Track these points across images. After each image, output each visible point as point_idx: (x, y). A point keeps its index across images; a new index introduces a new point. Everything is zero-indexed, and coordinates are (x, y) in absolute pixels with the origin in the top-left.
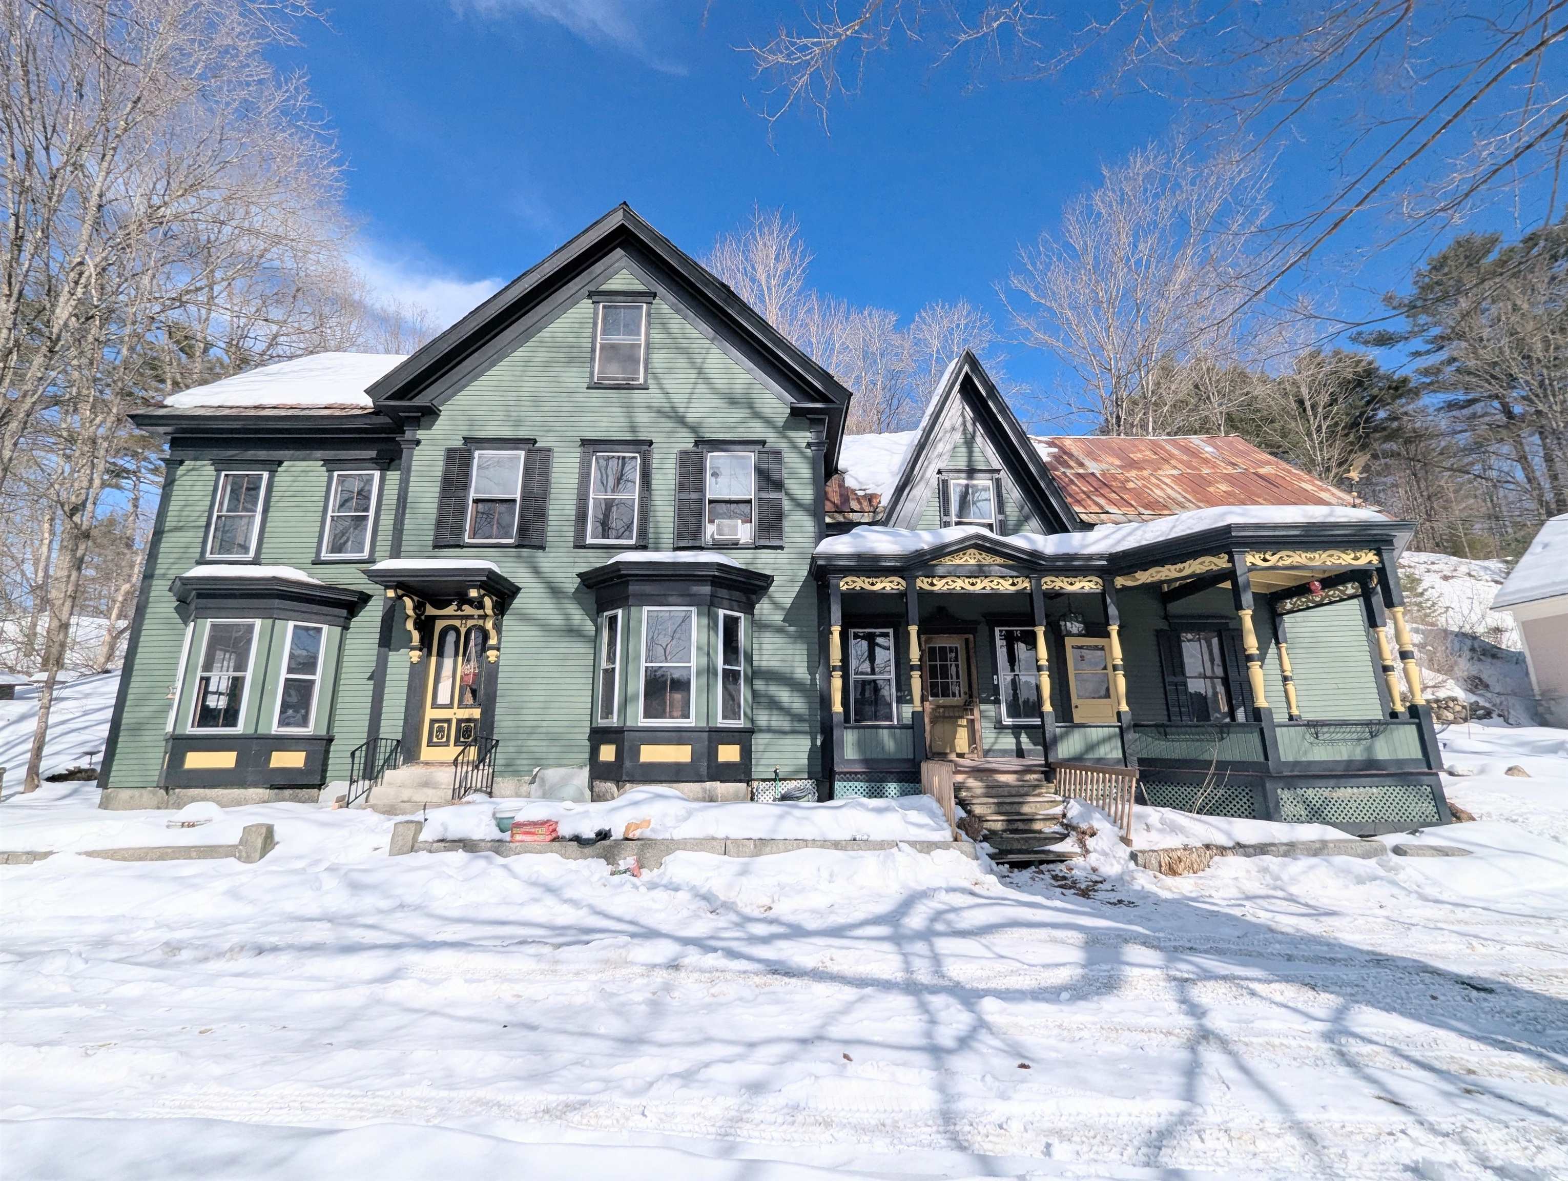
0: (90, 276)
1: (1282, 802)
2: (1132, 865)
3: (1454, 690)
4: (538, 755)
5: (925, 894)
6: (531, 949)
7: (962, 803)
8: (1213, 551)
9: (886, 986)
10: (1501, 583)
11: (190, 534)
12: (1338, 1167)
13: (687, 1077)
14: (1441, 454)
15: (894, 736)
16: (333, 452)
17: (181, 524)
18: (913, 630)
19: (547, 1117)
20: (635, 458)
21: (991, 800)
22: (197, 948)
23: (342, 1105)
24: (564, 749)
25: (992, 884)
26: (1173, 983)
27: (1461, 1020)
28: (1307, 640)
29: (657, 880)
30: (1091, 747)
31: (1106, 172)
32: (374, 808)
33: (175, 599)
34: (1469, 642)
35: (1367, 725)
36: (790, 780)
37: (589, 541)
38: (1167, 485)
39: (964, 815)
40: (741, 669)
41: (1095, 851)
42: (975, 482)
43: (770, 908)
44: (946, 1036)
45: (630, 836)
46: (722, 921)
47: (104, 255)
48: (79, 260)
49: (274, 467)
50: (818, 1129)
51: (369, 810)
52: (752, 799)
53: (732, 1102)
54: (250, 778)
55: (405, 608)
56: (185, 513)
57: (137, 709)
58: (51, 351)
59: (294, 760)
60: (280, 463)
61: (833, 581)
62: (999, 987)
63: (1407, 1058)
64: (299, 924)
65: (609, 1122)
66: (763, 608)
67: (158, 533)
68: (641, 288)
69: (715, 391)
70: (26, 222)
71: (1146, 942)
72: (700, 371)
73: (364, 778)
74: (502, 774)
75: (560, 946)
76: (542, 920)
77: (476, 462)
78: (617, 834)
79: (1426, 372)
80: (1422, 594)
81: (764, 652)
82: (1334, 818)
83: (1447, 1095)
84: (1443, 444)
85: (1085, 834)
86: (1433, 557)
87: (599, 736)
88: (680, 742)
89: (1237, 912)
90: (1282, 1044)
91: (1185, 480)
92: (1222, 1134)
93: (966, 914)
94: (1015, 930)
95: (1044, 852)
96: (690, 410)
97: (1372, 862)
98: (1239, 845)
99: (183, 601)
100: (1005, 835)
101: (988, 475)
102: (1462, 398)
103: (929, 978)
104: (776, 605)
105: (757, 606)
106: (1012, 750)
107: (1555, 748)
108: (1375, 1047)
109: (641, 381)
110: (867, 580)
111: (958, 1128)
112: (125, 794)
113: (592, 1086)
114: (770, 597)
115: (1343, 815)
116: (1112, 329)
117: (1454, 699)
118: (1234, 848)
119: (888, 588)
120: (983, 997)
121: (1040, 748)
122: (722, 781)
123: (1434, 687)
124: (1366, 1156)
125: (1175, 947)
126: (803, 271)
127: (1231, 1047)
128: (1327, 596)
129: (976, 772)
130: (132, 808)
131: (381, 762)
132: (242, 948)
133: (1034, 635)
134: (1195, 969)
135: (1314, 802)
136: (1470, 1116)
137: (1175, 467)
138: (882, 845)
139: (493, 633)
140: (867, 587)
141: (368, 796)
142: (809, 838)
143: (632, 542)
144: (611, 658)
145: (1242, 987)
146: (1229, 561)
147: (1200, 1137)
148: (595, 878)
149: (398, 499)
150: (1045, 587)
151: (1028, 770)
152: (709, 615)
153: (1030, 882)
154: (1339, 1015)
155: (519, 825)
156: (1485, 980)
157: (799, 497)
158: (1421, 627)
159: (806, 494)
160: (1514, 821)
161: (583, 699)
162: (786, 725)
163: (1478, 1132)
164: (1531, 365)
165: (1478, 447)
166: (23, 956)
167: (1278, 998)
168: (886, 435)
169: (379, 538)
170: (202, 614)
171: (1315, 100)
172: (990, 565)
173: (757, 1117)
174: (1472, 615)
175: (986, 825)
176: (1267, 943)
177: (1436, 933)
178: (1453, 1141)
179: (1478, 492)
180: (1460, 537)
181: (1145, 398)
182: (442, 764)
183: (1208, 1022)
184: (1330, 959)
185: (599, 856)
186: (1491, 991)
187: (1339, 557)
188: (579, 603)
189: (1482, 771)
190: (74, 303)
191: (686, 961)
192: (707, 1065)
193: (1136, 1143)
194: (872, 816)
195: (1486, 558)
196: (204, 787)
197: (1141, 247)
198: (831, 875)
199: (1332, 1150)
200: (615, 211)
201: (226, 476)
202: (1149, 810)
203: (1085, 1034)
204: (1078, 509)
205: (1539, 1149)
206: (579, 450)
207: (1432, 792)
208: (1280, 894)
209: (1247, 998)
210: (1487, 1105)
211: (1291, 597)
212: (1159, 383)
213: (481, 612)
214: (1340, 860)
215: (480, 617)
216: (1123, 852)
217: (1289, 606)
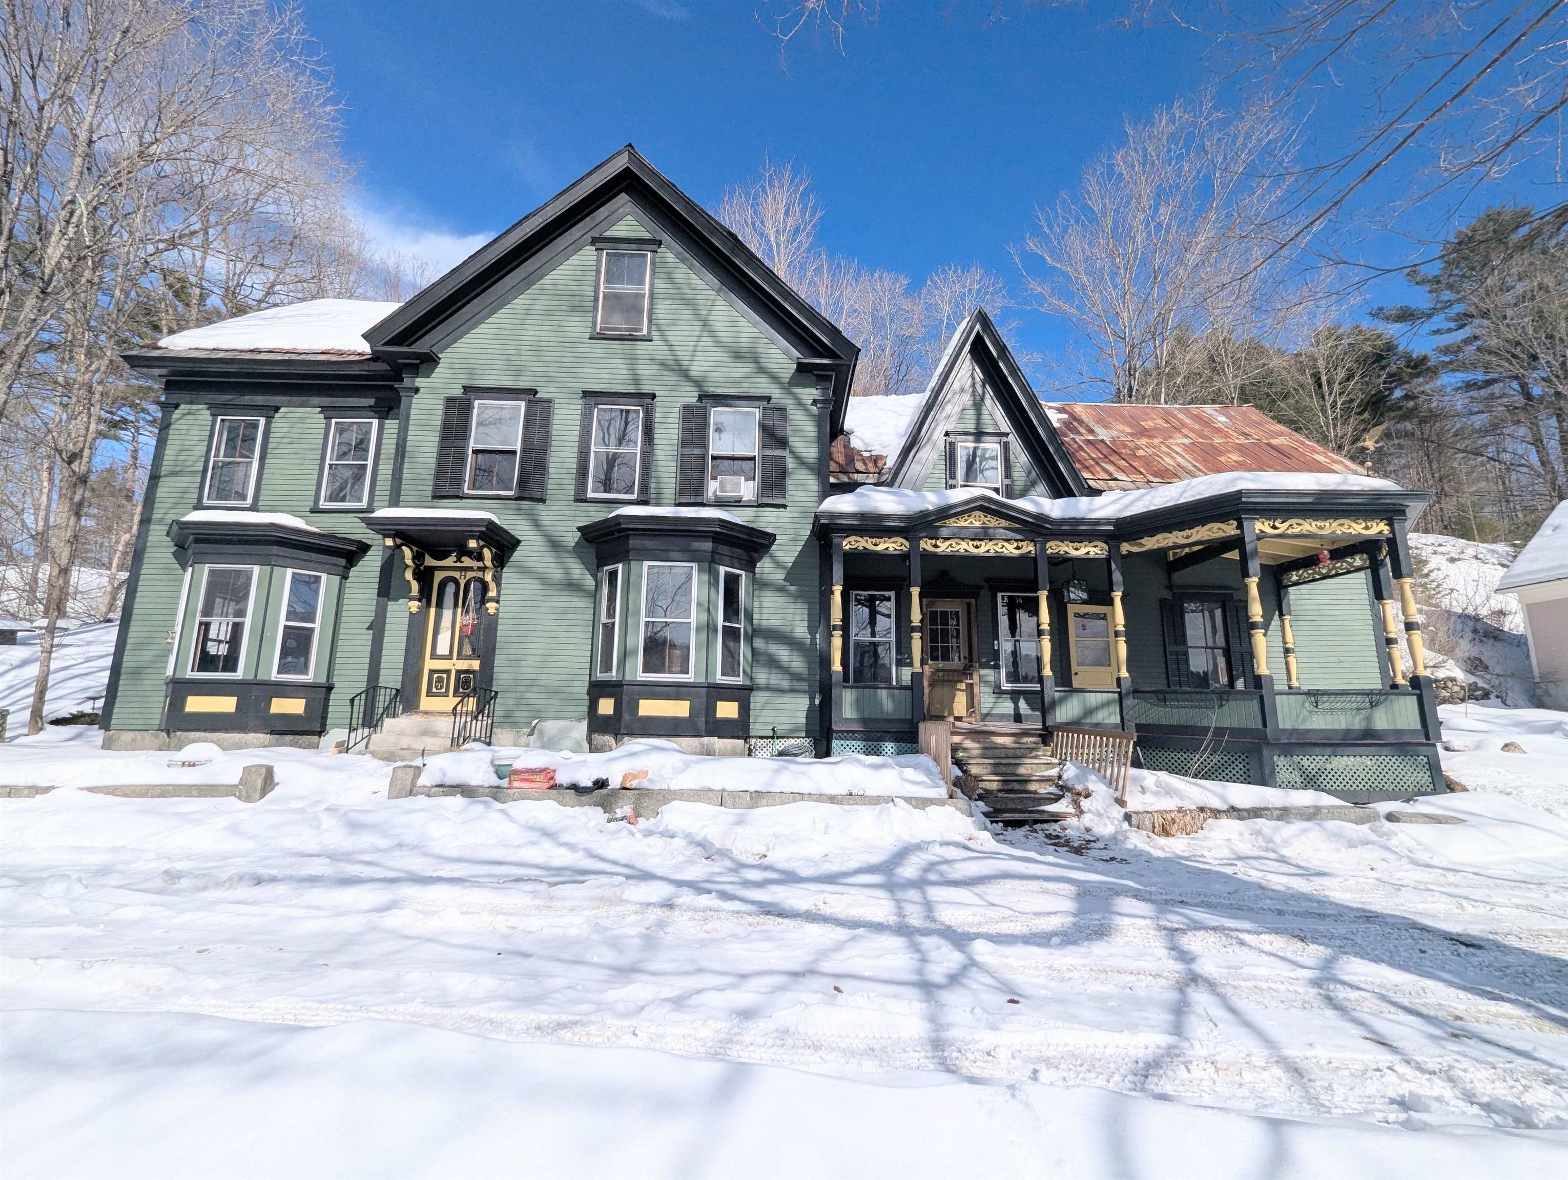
0: (82, 215)
1: (1278, 769)
2: (1126, 825)
3: (1453, 671)
4: (537, 708)
5: (918, 847)
6: (528, 887)
7: (958, 763)
8: (1222, 518)
9: (878, 927)
10: (1508, 567)
11: (188, 479)
12: (1324, 1098)
13: (678, 1002)
14: (1455, 435)
15: (892, 697)
16: (330, 399)
17: (178, 469)
18: (915, 591)
19: (538, 1033)
20: (637, 412)
21: (987, 761)
22: (197, 877)
23: (337, 1018)
24: (563, 702)
25: (985, 839)
26: (1163, 932)
27: (1450, 971)
28: (1311, 613)
29: (654, 828)
30: (1089, 712)
31: (1130, 131)
32: (374, 754)
33: (172, 544)
34: (1471, 624)
35: (1368, 694)
36: (788, 738)
37: (590, 495)
38: (1177, 453)
39: (960, 774)
40: (742, 626)
41: (1090, 811)
42: (982, 445)
43: (765, 856)
44: (937, 972)
45: (628, 786)
46: (716, 867)
47: (95, 193)
48: (70, 198)
49: (271, 413)
50: (807, 1052)
51: (368, 756)
52: (750, 755)
53: (723, 1025)
54: (251, 723)
55: (404, 558)
56: (181, 458)
57: (137, 653)
58: (43, 292)
59: (295, 706)
60: (277, 409)
61: (836, 541)
62: (990, 932)
63: (1395, 1004)
64: (298, 858)
65: (600, 1040)
66: (764, 567)
67: (154, 478)
68: (647, 235)
69: (719, 343)
70: (15, 157)
71: (1137, 895)
72: (705, 324)
73: (363, 726)
74: (501, 725)
75: (556, 884)
76: (539, 860)
77: (475, 411)
78: (615, 782)
79: (1446, 350)
80: (1427, 575)
81: (765, 611)
82: (1329, 786)
83: (1432, 1037)
84: (1458, 426)
85: (1079, 796)
86: (1441, 539)
87: (598, 690)
88: (678, 697)
89: (1229, 870)
90: (1270, 988)
91: (1195, 448)
92: (1208, 1065)
93: (958, 866)
94: (1007, 881)
95: (1038, 812)
96: (694, 363)
97: (1365, 828)
98: (1233, 808)
99: (181, 547)
100: (1000, 795)
101: (996, 439)
102: (1480, 378)
103: (921, 922)
104: (778, 564)
105: (759, 565)
106: (1009, 715)
107: (1552, 729)
108: (1363, 994)
109: (645, 332)
110: (870, 540)
111: (946, 1054)
112: (127, 737)
113: (585, 1007)
114: (771, 556)
115: (1338, 783)
116: (1128, 296)
117: (1453, 680)
118: (1228, 811)
119: (891, 549)
120: (974, 939)
121: (1038, 713)
122: (719, 737)
123: (1434, 667)
124: (1352, 1089)
125: (1166, 900)
126: (814, 226)
127: (1219, 989)
128: (1334, 568)
129: (974, 734)
130: (134, 749)
131: (381, 710)
132: (241, 878)
133: (1036, 600)
134: (1185, 921)
135: (1310, 769)
136: (1456, 1057)
137: (1186, 436)
138: (876, 801)
139: (492, 585)
140: (871, 547)
141: (368, 743)
142: (806, 791)
143: (634, 497)
144: (611, 613)
145: (1232, 937)
146: (1237, 528)
147: (1187, 1067)
148: (592, 824)
149: (397, 449)
150: (1049, 551)
151: (1026, 733)
152: (710, 572)
153: (1023, 839)
154: (1327, 965)
155: (517, 772)
156: (1474, 937)
157: (804, 455)
158: (1425, 608)
159: (810, 452)
160: (1508, 794)
161: (582, 653)
162: (785, 684)
163: (1465, 1071)
164: (1553, 346)
165: (1494, 428)
166: (23, 881)
167: (1267, 948)
168: (894, 397)
169: (378, 488)
170: (200, 559)
171: (1356, 40)
172: (995, 528)
173: (748, 1039)
174: (1477, 597)
175: (981, 785)
176: (1257, 898)
177: (1425, 894)
178: (1440, 1078)
179: (1490, 475)
180: (1469, 519)
181: (1158, 368)
182: (442, 713)
183: (1197, 967)
184: (1320, 915)
185: (596, 804)
186: (1480, 947)
187: (1350, 527)
188: (580, 558)
189: (1478, 747)
190: (65, 243)
191: (680, 901)
192: (699, 992)
193: (1122, 1071)
194: (869, 771)
195: (1494, 541)
196: (205, 731)
197: (1162, 210)
198: (827, 827)
199: (1319, 1083)
200: (620, 153)
201: (222, 420)
202: (1145, 773)
203: (1075, 975)
204: (1086, 475)
205: (1526, 1088)
206: (581, 401)
207: (1429, 763)
208: (1272, 855)
209: (1237, 949)
210: (1472, 1047)
211: (1297, 569)
212: (1174, 353)
213: (480, 564)
214: (1332, 825)
215: (479, 569)
216: (1118, 812)
217: (1295, 578)
